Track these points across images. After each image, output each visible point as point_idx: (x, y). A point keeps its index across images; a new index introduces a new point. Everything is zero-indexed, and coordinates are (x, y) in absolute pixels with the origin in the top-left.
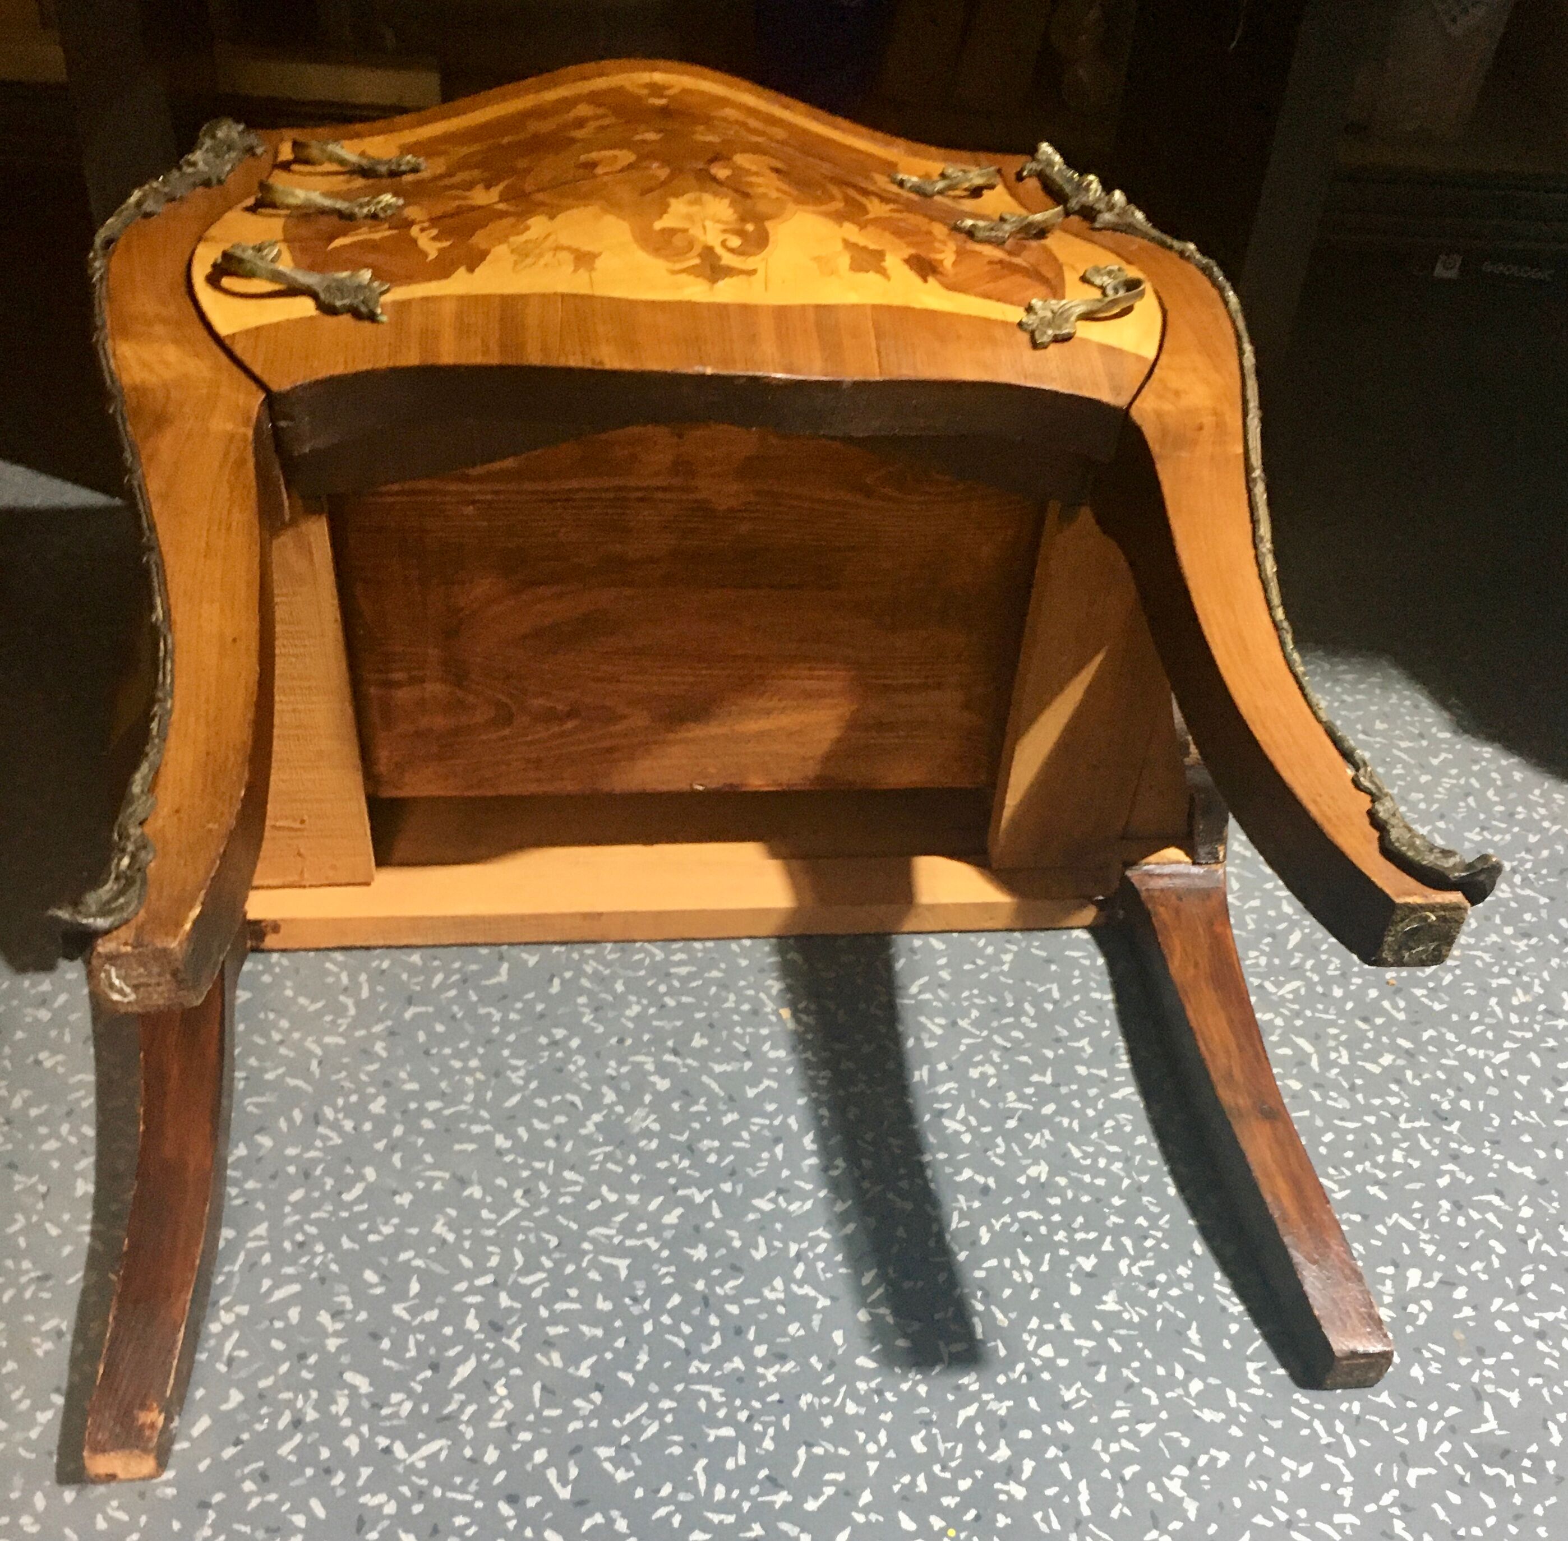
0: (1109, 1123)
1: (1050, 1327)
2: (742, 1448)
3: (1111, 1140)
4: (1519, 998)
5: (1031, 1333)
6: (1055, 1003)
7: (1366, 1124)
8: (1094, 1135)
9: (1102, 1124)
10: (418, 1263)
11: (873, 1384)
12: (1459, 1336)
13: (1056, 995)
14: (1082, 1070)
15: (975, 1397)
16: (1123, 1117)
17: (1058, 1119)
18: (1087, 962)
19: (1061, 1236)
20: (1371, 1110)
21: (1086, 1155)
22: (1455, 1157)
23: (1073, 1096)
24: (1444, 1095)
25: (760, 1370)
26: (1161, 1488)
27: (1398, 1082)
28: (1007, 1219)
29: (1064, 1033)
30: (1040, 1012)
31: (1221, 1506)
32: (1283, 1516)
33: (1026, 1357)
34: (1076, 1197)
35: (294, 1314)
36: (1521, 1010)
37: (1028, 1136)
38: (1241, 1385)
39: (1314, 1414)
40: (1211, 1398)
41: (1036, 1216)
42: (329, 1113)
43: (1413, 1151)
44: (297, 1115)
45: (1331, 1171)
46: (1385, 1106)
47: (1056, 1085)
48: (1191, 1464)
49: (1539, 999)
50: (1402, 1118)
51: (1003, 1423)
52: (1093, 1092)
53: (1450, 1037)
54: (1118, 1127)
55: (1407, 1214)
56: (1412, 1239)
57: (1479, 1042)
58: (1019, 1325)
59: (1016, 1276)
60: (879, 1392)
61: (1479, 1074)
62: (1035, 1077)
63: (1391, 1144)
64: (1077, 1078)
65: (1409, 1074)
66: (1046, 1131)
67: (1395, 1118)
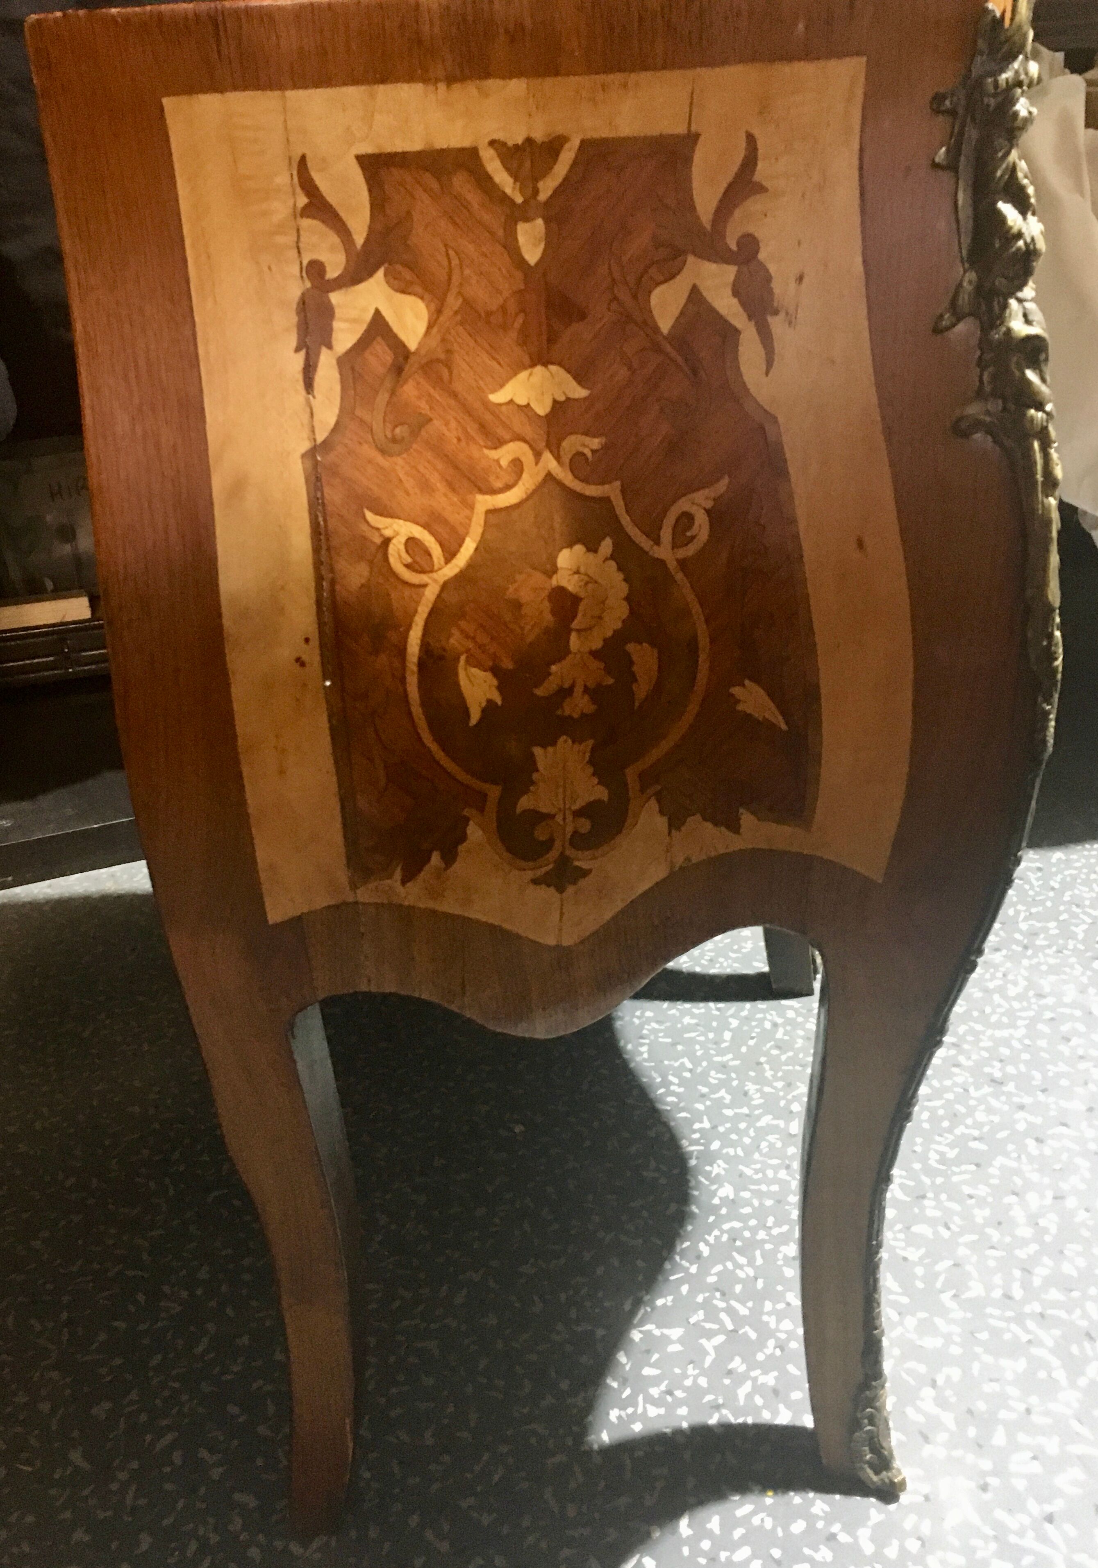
0: (764, 1145)
1: (781, 1306)
2: (577, 1469)
3: (770, 1156)
4: (1012, 991)
5: (769, 1314)
6: (691, 1071)
7: (948, 1100)
8: (756, 1156)
9: (759, 1146)
10: (269, 1388)
11: (663, 1387)
12: (1086, 1233)
13: (689, 1065)
14: (728, 1112)
15: (747, 1376)
16: (772, 1138)
17: (725, 1151)
18: (702, 1038)
19: (762, 1235)
20: (947, 1090)
21: (757, 1172)
22: (1022, 1107)
23: (729, 1131)
24: (993, 1067)
25: (569, 1401)
26: (918, 1410)
27: (957, 1065)
28: (716, 1232)
29: (705, 1090)
30: (683, 1082)
31: (970, 1412)
32: (1022, 1407)
33: (772, 1334)
34: (761, 1204)
35: (177, 1457)
36: (1019, 998)
37: (708, 1168)
38: (943, 1312)
39: (1008, 1320)
40: (925, 1328)
41: (737, 1225)
42: (166, 1289)
43: (990, 1110)
44: (141, 1298)
45: (937, 1138)
46: (955, 1084)
47: (714, 1127)
48: (934, 1384)
49: (1027, 989)
50: (972, 1089)
51: (776, 1392)
52: (743, 1126)
53: (978, 1027)
54: (771, 1146)
55: (1007, 1155)
56: (1018, 1172)
57: (999, 1025)
58: (757, 1312)
59: (741, 1274)
61: (1010, 1047)
62: (697, 1126)
63: (971, 1111)
64: (727, 1119)
65: (962, 1059)
66: (720, 1162)
67: (966, 1090)
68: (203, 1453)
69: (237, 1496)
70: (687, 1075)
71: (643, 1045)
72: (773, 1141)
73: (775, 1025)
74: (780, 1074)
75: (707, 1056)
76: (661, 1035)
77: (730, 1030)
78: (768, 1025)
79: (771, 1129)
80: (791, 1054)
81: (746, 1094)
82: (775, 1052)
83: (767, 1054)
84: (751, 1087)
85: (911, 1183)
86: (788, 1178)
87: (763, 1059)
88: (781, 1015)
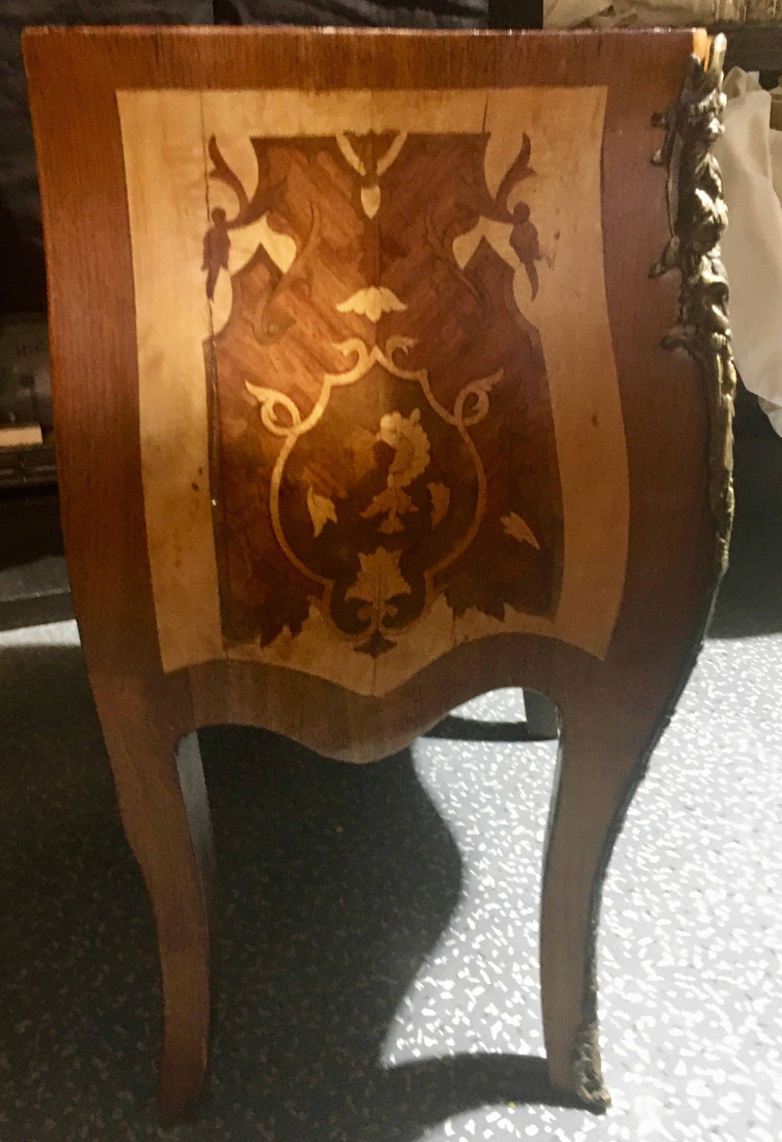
0: (518, 849)
1: (525, 967)
2: (371, 1083)
3: (521, 856)
4: (702, 742)
5: (516, 972)
6: (466, 792)
7: (652, 821)
8: (512, 856)
9: (514, 849)
11: (437, 1024)
12: (748, 921)
13: (465, 787)
14: (493, 823)
15: (499, 1018)
16: (525, 843)
17: (488, 852)
19: (513, 914)
20: (651, 812)
21: (512, 867)
22: (706, 827)
23: (493, 837)
24: (686, 797)
25: (367, 1032)
26: (623, 1047)
27: (661, 795)
28: (480, 911)
29: (476, 806)
30: (461, 800)
31: (659, 1050)
32: (699, 1048)
33: (518, 987)
34: (514, 892)
36: (707, 747)
37: (476, 864)
38: (644, 976)
39: (689, 983)
40: (630, 987)
41: (495, 906)
43: (683, 829)
45: (644, 847)
46: (659, 808)
47: (482, 834)
48: (634, 1028)
49: (712, 741)
50: (670, 813)
51: (519, 1030)
52: (503, 833)
53: (676, 768)
54: (523, 849)
55: (693, 861)
56: (702, 875)
57: (691, 767)
58: (508, 971)
59: (497, 943)
60: (442, 1028)
61: (698, 783)
62: (469, 832)
63: (669, 828)
64: (491, 828)
65: (664, 791)
66: (485, 859)
67: (666, 814)
68: (96, 1061)
69: (120, 1095)
70: (464, 794)
71: (432, 771)
73: (529, 760)
74: (531, 797)
75: (479, 781)
76: (446, 764)
77: (495, 762)
78: (524, 760)
79: (523, 836)
80: (540, 782)
81: (506, 810)
82: (528, 780)
83: (523, 781)
84: (510, 805)
85: (624, 880)
86: (535, 874)
87: (519, 785)
88: (534, 753)
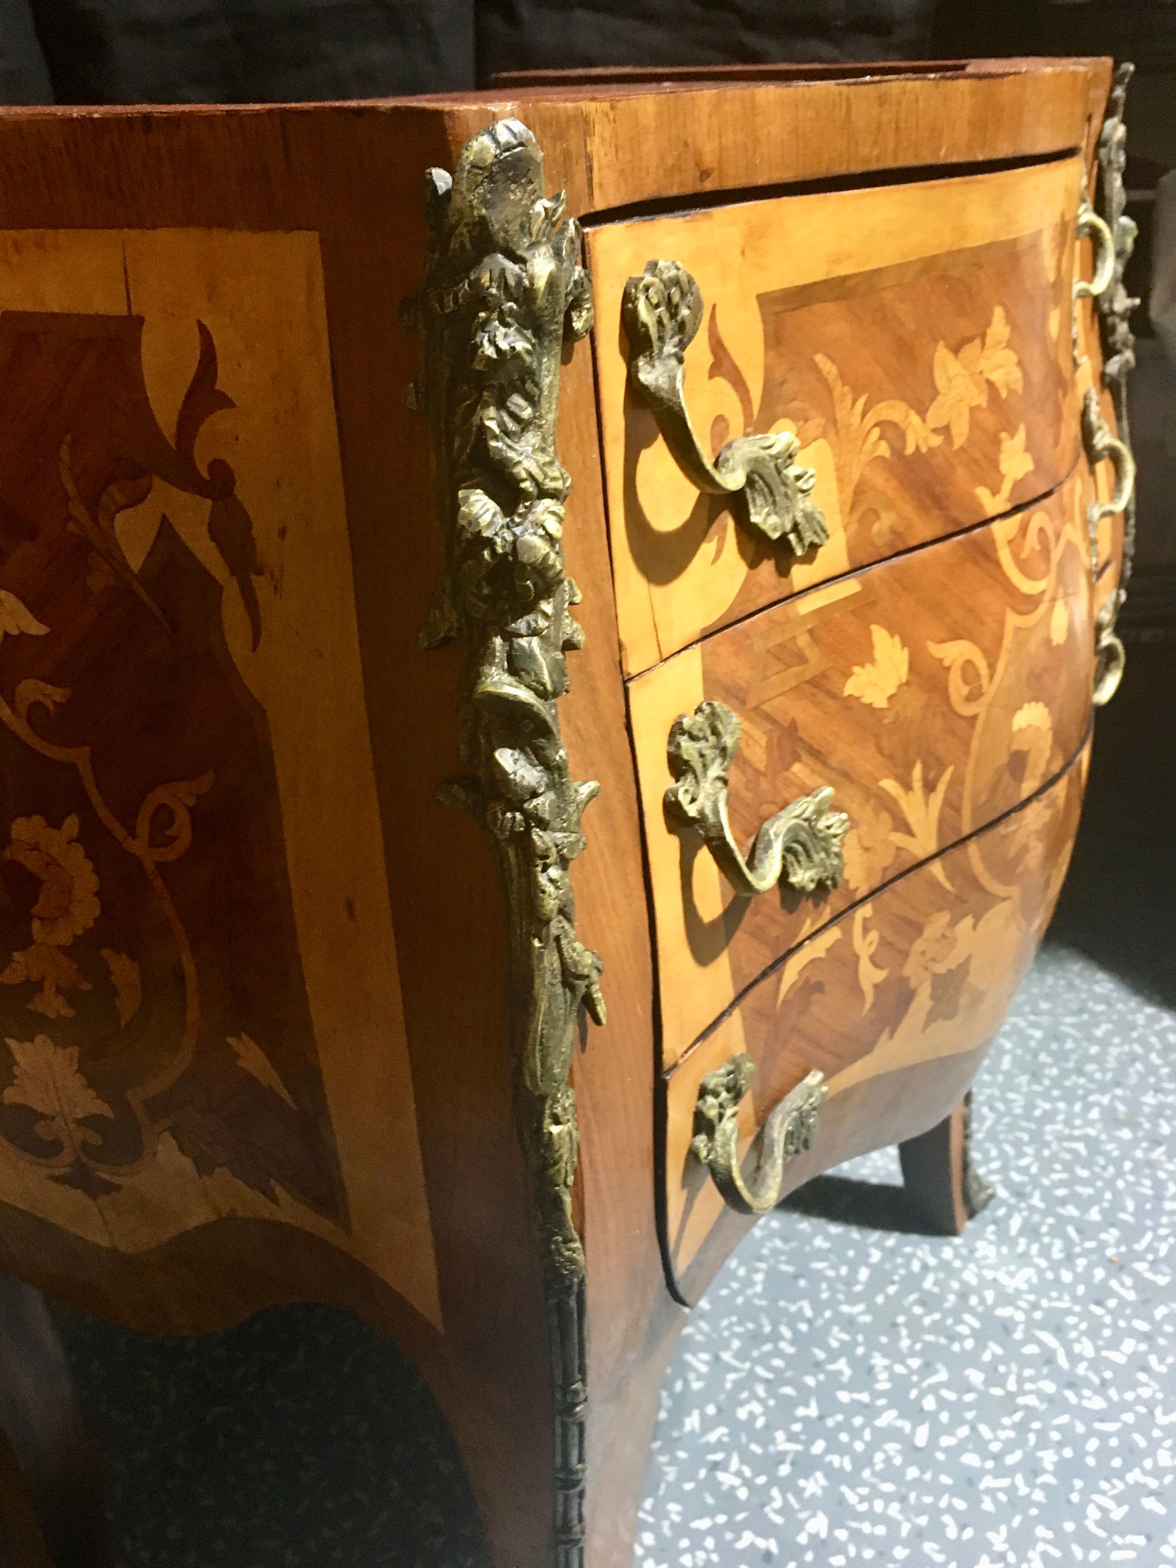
0: (879, 1457)
3: (883, 1477)
6: (809, 1322)
7: (1125, 1424)
8: (866, 1474)
9: (871, 1458)
13: (808, 1312)
14: (844, 1396)
16: (892, 1447)
17: (829, 1458)
20: (1126, 1407)
21: (862, 1499)
23: (839, 1428)
29: (820, 1355)
34: (859, 1554)
45: (1104, 1485)
46: (1139, 1400)
47: (821, 1418)
50: (1158, 1411)
52: (858, 1421)
54: (888, 1460)
62: (801, 1412)
63: (1154, 1445)
64: (840, 1407)
65: (1153, 1360)
66: (819, 1475)
67: (1151, 1413)
70: (803, 1327)
71: (757, 1270)
72: (892, 1453)
73: (925, 1267)
74: (918, 1346)
75: (833, 1303)
76: (783, 1258)
77: (868, 1265)
78: (916, 1266)
79: (893, 1434)
80: (937, 1316)
81: (870, 1370)
82: (918, 1310)
83: (906, 1311)
84: (879, 1361)
85: (1056, 1553)
86: (900, 1517)
87: (901, 1319)
88: (935, 1253)
